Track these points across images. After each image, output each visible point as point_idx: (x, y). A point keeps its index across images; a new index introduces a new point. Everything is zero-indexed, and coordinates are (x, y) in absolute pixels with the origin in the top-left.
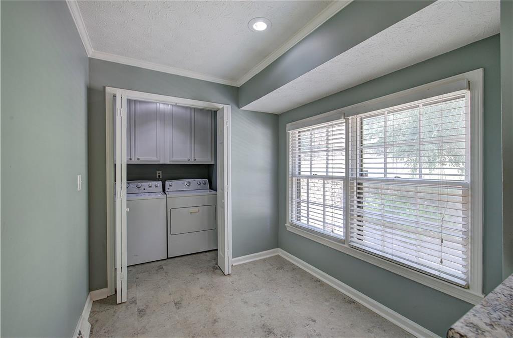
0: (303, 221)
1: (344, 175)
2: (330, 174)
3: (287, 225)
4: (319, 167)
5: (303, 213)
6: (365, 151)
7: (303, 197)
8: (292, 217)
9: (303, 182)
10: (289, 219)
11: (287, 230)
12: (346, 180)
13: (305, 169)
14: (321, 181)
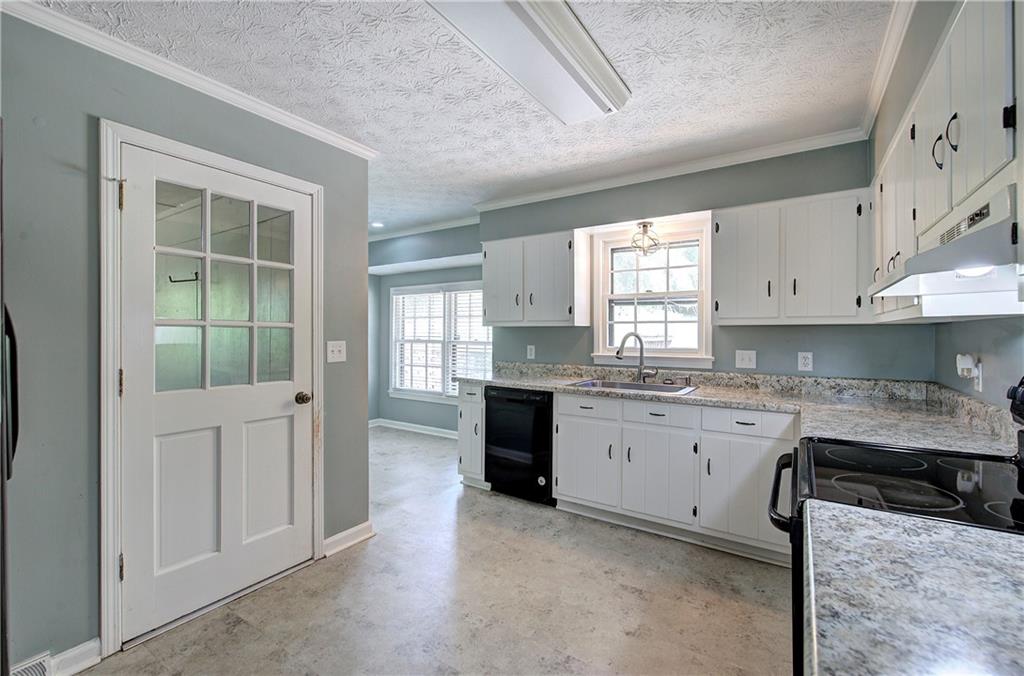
0: (407, 385)
1: (442, 339)
2: (432, 338)
3: (391, 391)
4: (422, 330)
5: (407, 376)
6: (458, 320)
7: (408, 361)
8: (396, 381)
9: (407, 346)
10: (392, 386)
11: (391, 396)
12: (443, 343)
13: (409, 335)
14: (424, 345)
